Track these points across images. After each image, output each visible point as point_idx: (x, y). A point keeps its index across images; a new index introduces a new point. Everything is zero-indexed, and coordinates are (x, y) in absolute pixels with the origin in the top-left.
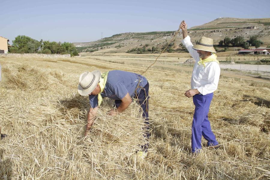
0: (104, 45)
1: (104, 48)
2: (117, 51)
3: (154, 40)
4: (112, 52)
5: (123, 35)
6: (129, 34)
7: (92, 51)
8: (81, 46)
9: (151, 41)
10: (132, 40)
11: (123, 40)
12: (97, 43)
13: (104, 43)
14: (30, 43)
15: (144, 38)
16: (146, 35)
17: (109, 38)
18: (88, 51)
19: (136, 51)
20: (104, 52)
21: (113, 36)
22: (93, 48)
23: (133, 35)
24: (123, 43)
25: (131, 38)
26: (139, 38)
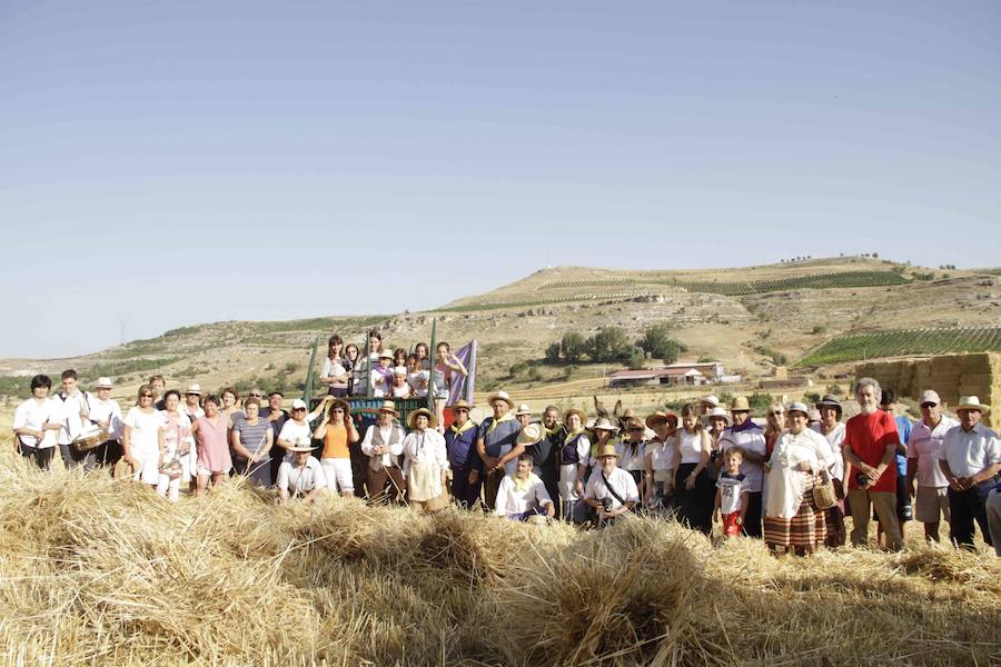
0: (131, 368)
1: (131, 379)
5: (205, 332)
6: (230, 327)
9: (308, 353)
10: (237, 349)
11: (204, 350)
12: (103, 362)
13: (129, 360)
15: (283, 342)
16: (290, 330)
17: (150, 341)
20: (128, 395)
21: (166, 335)
22: (85, 382)
23: (245, 329)
24: (204, 362)
25: (234, 341)
26: (267, 341)
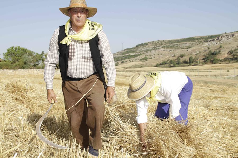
0: (126, 58)
1: (126, 62)
2: (141, 65)
3: (192, 49)
4: (136, 66)
5: (150, 45)
6: (158, 42)
9: (188, 50)
10: (161, 50)
11: (150, 51)
13: (125, 55)
14: (26, 56)
15: (177, 47)
16: (180, 42)
17: (131, 49)
19: (167, 64)
20: (126, 67)
21: (137, 46)
23: (163, 43)
24: (150, 55)
25: (160, 47)
26: (171, 47)
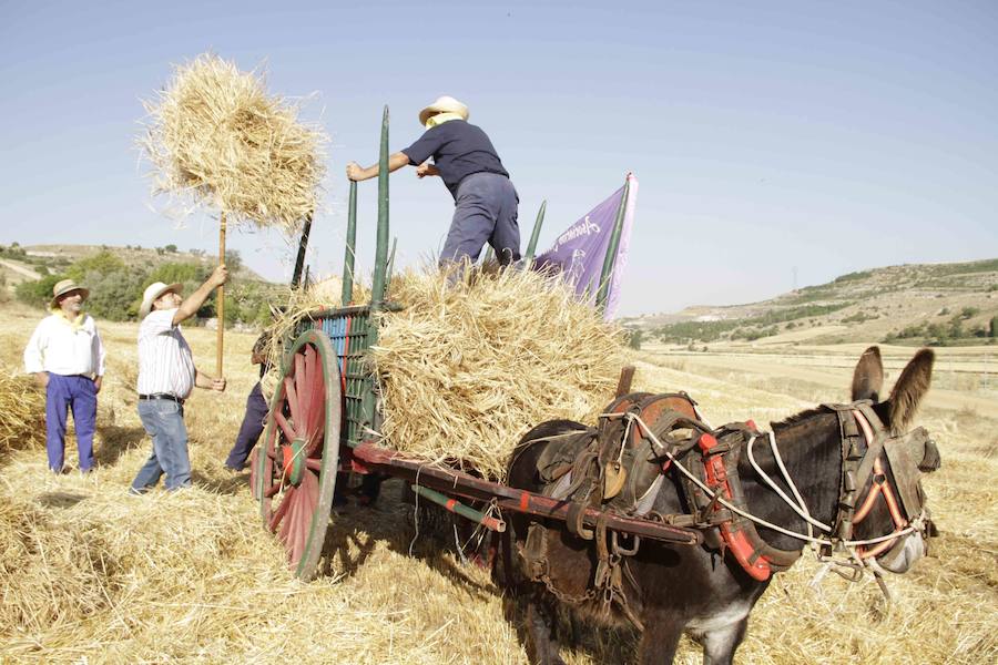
0: (802, 314)
1: (801, 324)
2: (844, 338)
4: (825, 340)
5: (877, 277)
6: (903, 271)
7: (752, 338)
8: (715, 319)
9: (989, 297)
10: (910, 293)
11: (876, 295)
12: (776, 308)
13: (800, 306)
15: (962, 285)
16: (971, 271)
17: (821, 287)
18: (739, 338)
20: (797, 340)
21: (838, 280)
22: (759, 327)
23: (920, 272)
24: (874, 308)
25: (907, 286)
26: (943, 284)
